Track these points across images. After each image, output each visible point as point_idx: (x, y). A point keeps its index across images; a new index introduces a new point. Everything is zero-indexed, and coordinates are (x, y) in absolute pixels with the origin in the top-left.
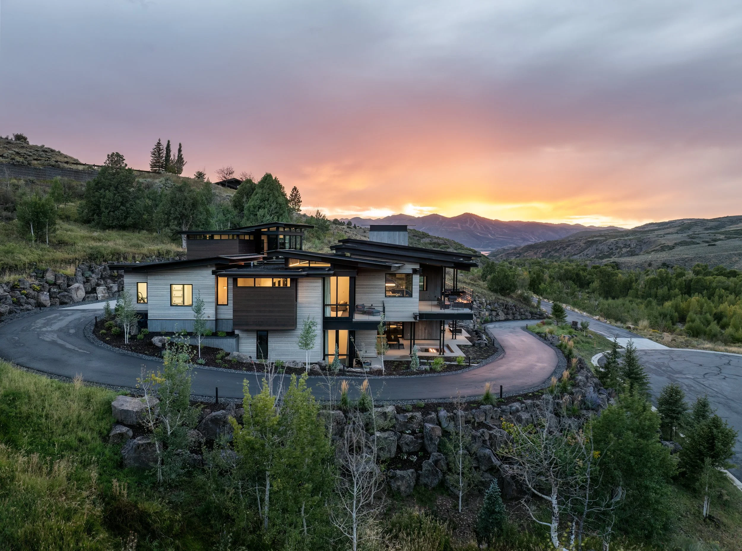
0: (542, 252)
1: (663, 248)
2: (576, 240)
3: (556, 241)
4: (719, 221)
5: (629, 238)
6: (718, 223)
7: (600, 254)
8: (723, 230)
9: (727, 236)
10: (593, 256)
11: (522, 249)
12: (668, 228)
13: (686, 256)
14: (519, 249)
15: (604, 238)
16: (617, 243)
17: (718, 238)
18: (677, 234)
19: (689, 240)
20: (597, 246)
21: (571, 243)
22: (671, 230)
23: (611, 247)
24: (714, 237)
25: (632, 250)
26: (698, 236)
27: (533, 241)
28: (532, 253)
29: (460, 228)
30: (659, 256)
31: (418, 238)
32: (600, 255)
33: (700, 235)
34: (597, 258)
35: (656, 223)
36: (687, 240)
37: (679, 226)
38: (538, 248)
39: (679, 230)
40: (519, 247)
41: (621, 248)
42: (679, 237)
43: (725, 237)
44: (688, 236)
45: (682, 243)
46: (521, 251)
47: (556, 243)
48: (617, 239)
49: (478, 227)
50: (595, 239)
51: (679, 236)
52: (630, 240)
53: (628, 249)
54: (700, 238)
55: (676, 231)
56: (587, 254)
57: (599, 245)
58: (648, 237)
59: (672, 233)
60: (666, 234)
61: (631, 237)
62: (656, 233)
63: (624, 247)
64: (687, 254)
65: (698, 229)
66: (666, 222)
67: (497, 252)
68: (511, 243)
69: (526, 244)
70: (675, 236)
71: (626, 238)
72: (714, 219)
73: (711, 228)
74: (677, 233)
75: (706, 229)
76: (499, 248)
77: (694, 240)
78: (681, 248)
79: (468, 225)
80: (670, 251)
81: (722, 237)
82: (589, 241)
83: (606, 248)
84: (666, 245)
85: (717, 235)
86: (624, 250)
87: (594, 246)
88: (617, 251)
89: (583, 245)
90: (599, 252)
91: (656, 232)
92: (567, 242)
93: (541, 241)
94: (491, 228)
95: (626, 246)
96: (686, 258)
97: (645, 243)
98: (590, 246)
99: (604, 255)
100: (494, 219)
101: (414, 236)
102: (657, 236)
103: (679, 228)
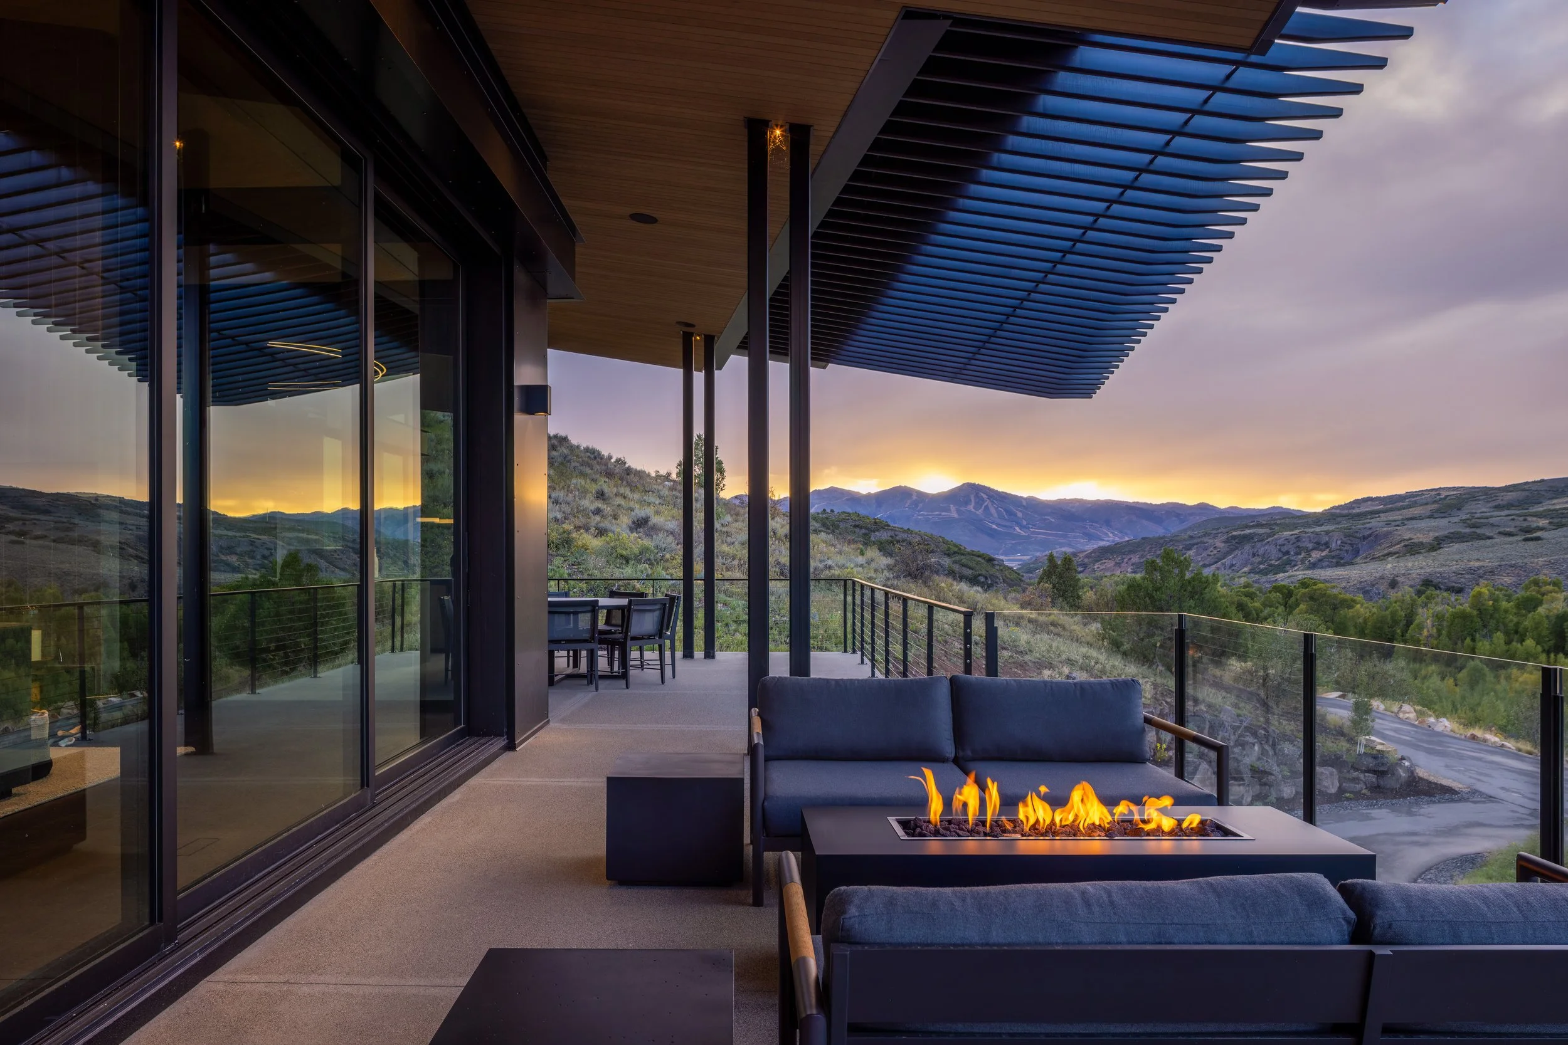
0: (1133, 560)
1: (1413, 549)
2: (1204, 536)
3: (1160, 538)
4: (1524, 490)
5: (1324, 528)
6: (1527, 493)
7: (1260, 563)
8: (1540, 509)
9: (1556, 520)
10: (1246, 569)
11: (1088, 556)
12: (1409, 507)
13: (1477, 564)
14: (1081, 555)
15: (1267, 531)
16: (1298, 539)
17: (1534, 525)
18: (1432, 520)
19: (1468, 530)
20: (1253, 547)
21: (1196, 541)
22: (1416, 511)
23: (1284, 549)
24: (1525, 524)
25: (1333, 554)
26: (1485, 521)
27: (1110, 538)
28: (1110, 564)
29: (955, 515)
30: (1410, 565)
31: (863, 531)
32: (1262, 566)
33: (1491, 520)
34: (1256, 573)
35: (1378, 498)
36: (1464, 531)
37: (1435, 502)
38: (1124, 554)
39: (1437, 511)
40: (1082, 552)
41: (1308, 551)
42: (1444, 526)
43: (1550, 523)
44: (1464, 521)
45: (1455, 537)
46: (1086, 560)
47: (1161, 541)
48: (1297, 531)
49: (993, 511)
50: (1248, 531)
51: (1443, 522)
52: (1327, 533)
53: (1324, 553)
54: (1492, 525)
55: (1428, 514)
56: (1232, 565)
57: (1259, 545)
58: (1368, 526)
59: (1420, 518)
60: (1408, 519)
61: (1330, 528)
62: (1383, 517)
63: (1314, 549)
64: (1478, 560)
65: (1481, 509)
66: (1400, 496)
67: (1035, 562)
68: (1062, 545)
69: (1095, 546)
70: (1433, 523)
71: (1318, 529)
72: (1514, 486)
73: (1509, 506)
74: (1431, 517)
75: (1498, 507)
76: (1038, 554)
77: (1478, 531)
78: (1456, 546)
79: (971, 507)
80: (1434, 553)
81: (1543, 522)
82: (1234, 537)
83: (1274, 552)
84: (1416, 541)
85: (1529, 519)
86: (1316, 555)
87: (1247, 547)
88: (1300, 557)
89: (1223, 545)
90: (1257, 559)
91: (1382, 515)
92: (1185, 540)
93: (1127, 539)
94: (1020, 515)
95: (1318, 546)
96: (1479, 568)
97: (1364, 538)
98: (1237, 548)
99: (1271, 565)
100: (1025, 496)
101: (856, 526)
102: (1388, 524)
103: (1435, 506)
